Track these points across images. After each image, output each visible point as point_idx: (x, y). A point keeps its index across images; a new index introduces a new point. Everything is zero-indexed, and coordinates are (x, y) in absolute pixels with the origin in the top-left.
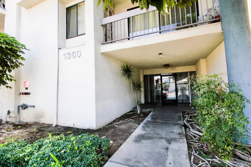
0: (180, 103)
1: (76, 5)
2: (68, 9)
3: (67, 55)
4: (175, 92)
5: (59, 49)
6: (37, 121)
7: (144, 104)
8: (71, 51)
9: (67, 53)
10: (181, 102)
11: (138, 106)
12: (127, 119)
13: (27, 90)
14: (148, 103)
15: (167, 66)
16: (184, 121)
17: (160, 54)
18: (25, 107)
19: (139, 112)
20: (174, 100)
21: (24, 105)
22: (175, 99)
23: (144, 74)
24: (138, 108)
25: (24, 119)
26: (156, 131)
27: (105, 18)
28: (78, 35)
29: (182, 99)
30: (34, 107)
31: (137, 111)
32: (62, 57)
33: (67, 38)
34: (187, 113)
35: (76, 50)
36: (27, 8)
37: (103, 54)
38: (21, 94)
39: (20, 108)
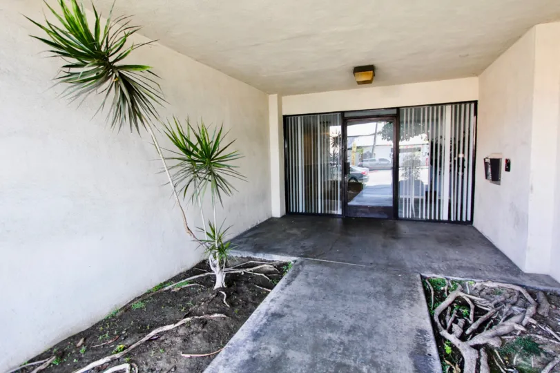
0: (406, 220)
7: (283, 217)
14: (297, 214)
19: (219, 281)
20: (385, 209)
22: (390, 204)
23: (284, 114)
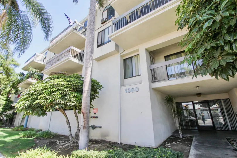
1: (131, 58)
2: (125, 60)
3: (127, 91)
4: (211, 119)
5: (121, 86)
6: (103, 139)
8: (131, 87)
9: (127, 89)
10: (219, 129)
11: (180, 130)
12: (175, 142)
13: (95, 115)
15: (199, 94)
16: (233, 146)
17: (197, 87)
18: (94, 127)
19: (181, 136)
20: (211, 127)
21: (94, 126)
24: (180, 133)
25: (92, 137)
26: (210, 152)
27: (153, 65)
28: (133, 77)
29: (220, 126)
30: (101, 127)
31: (180, 136)
32: (124, 92)
33: (125, 78)
34: (232, 140)
35: (134, 87)
36: (98, 61)
37: (153, 89)
38: (92, 117)
39: (91, 128)
